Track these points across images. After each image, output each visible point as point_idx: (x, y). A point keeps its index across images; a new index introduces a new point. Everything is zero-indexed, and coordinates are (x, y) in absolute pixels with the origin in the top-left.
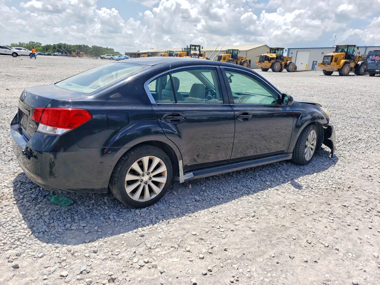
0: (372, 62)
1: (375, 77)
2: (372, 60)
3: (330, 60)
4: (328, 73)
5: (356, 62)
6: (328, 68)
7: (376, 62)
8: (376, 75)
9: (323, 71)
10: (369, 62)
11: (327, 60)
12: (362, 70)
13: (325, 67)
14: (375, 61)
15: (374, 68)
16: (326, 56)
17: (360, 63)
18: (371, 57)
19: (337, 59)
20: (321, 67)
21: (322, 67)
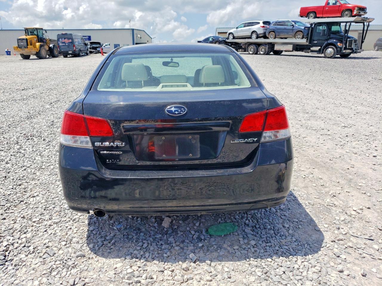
0: (63, 44)
1: (69, 58)
2: (63, 43)
3: (26, 44)
4: (26, 57)
5: (49, 45)
6: (26, 52)
7: (67, 44)
8: (68, 56)
9: (21, 54)
10: (61, 44)
11: (22, 43)
12: (56, 52)
13: (23, 50)
14: (65, 44)
15: (67, 50)
16: (19, 39)
17: (51, 46)
18: (60, 40)
19: (32, 42)
20: (17, 50)
21: (19, 50)
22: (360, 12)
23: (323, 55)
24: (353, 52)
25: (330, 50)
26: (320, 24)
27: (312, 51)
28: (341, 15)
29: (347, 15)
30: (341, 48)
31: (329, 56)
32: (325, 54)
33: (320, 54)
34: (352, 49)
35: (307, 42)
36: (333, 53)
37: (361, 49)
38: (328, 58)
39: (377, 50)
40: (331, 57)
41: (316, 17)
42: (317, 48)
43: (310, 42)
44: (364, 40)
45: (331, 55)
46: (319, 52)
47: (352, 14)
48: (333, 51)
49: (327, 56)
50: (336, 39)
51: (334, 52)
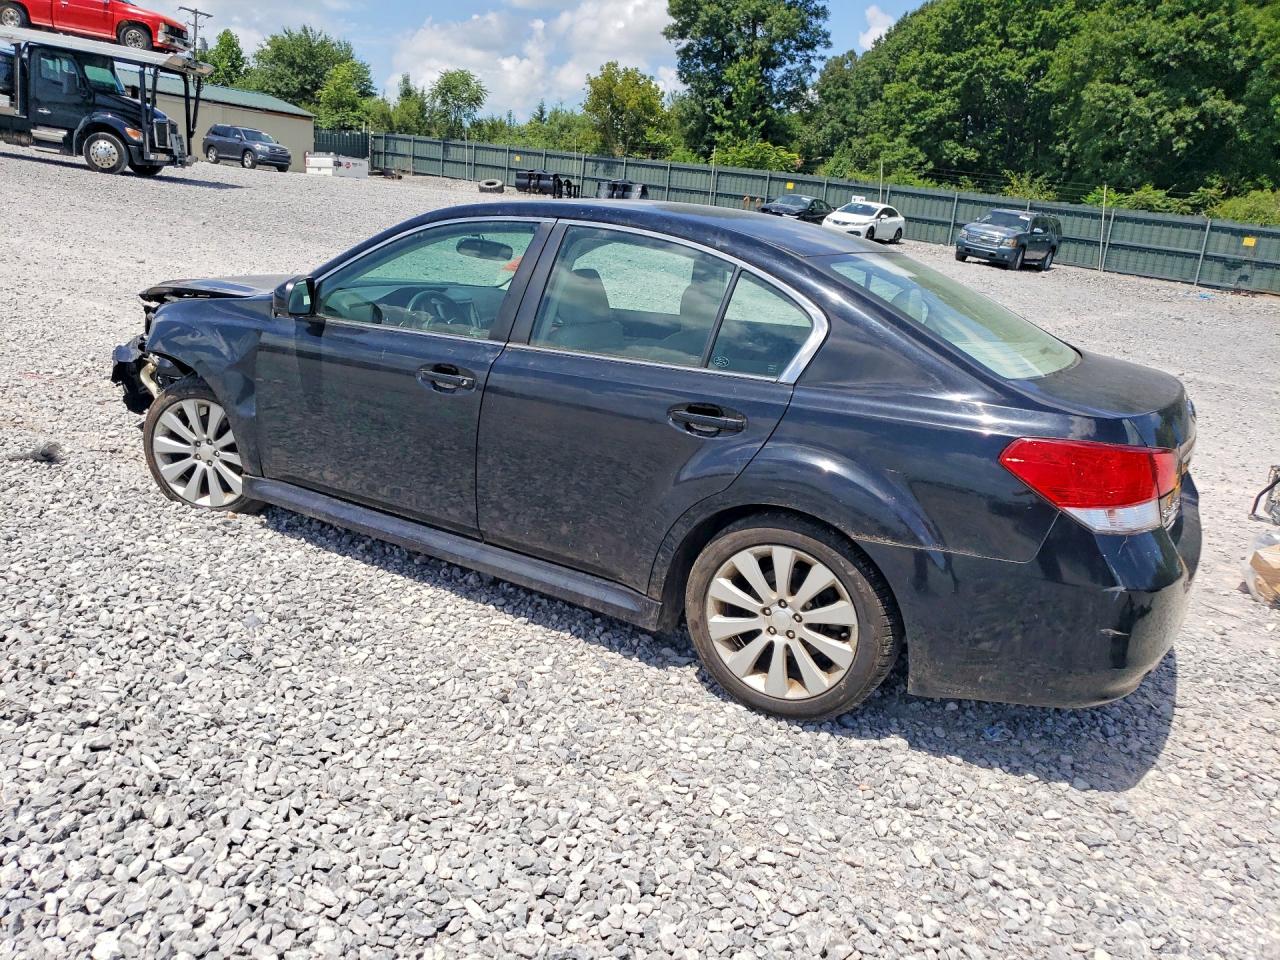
22: (173, 41)
23: (81, 160)
24: (173, 162)
25: (103, 147)
26: (53, 52)
27: (39, 142)
28: (118, 36)
29: (136, 40)
30: (140, 145)
31: (106, 166)
32: (88, 158)
33: (70, 153)
34: (169, 152)
35: (11, 105)
36: (116, 157)
37: (189, 153)
38: (104, 171)
39: (216, 162)
40: (111, 171)
41: (27, 24)
42: (60, 135)
43: (25, 109)
44: (194, 127)
45: (112, 164)
46: (66, 146)
47: (152, 42)
48: (114, 150)
49: (98, 163)
50: (112, 113)
51: (120, 156)
